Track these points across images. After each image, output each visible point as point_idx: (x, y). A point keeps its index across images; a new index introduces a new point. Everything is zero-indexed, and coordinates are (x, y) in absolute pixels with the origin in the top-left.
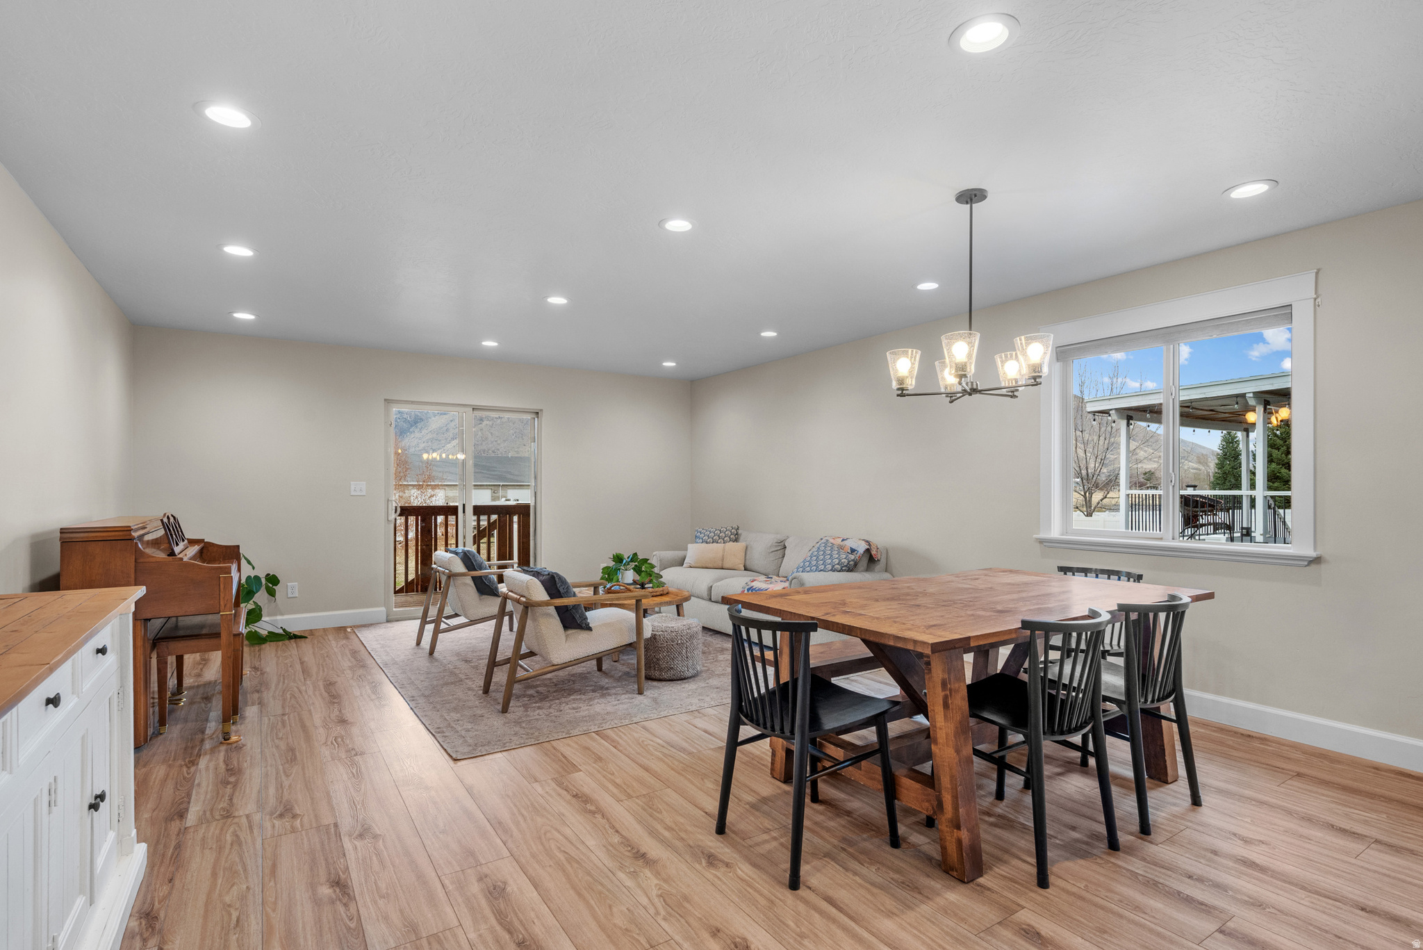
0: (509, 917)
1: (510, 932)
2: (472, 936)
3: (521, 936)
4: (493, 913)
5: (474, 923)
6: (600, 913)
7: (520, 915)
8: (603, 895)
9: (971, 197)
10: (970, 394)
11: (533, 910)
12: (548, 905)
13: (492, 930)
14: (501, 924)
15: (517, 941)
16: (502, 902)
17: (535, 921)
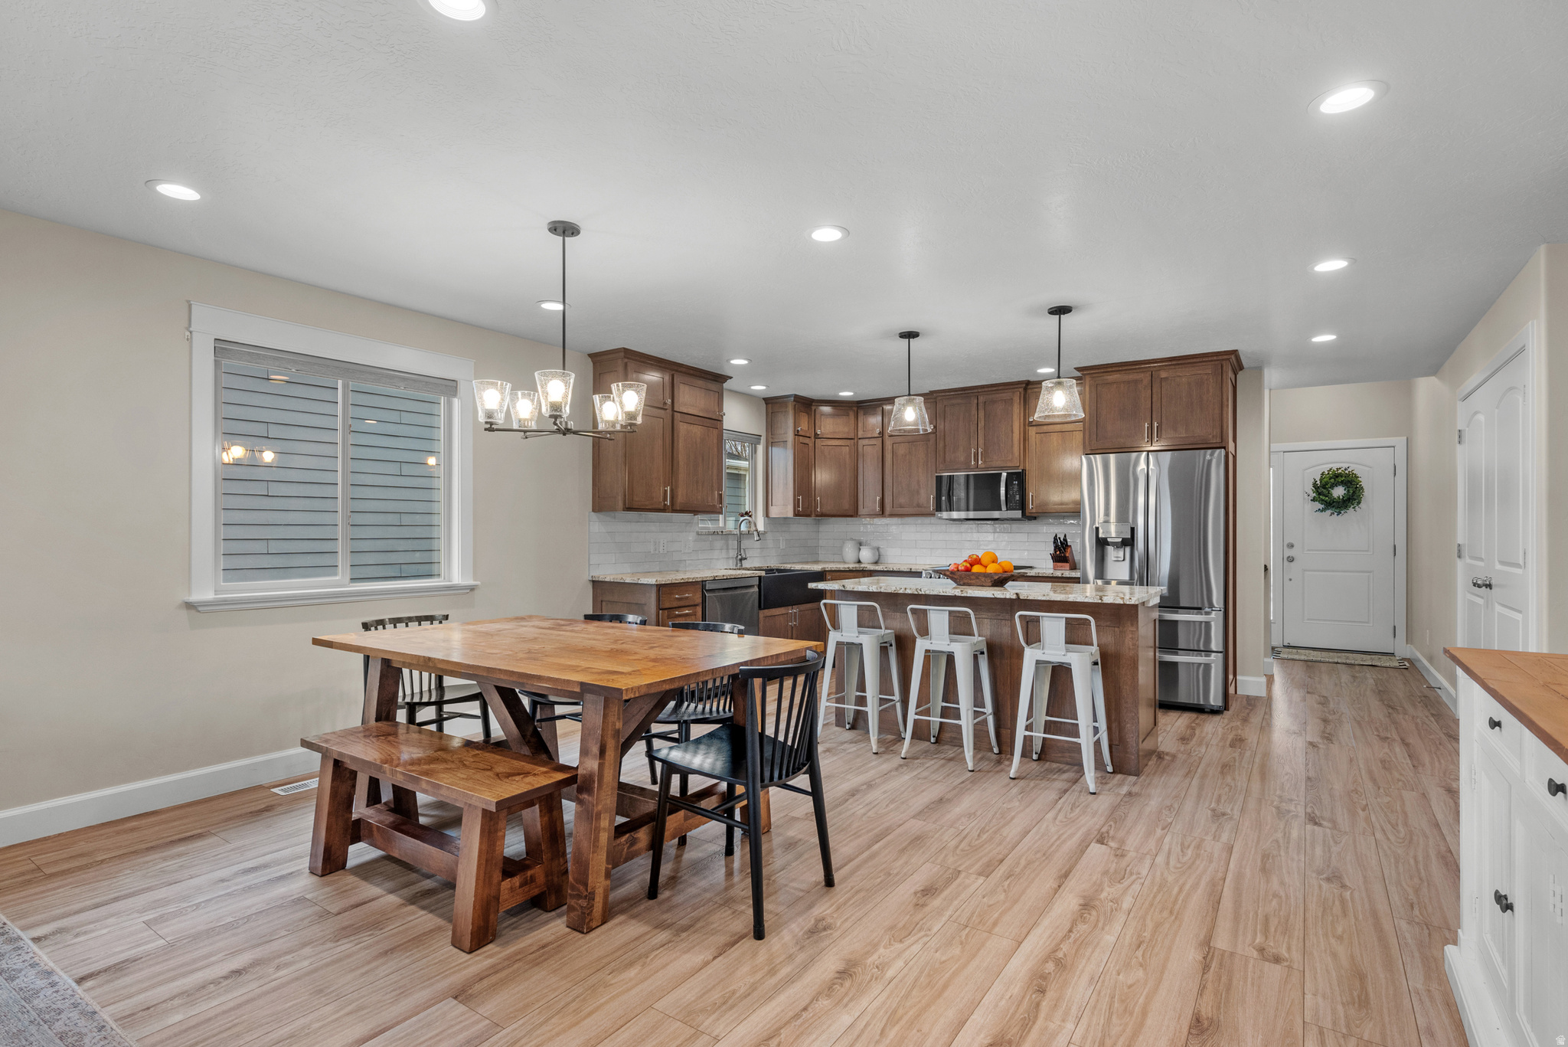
0: (1022, 1016)
1: (1038, 1005)
2: (1070, 1026)
3: (1034, 996)
4: (1029, 1031)
5: (1057, 1035)
6: (957, 966)
7: (1011, 1011)
8: (932, 973)
9: (565, 229)
10: (564, 434)
11: (996, 1006)
12: (979, 1000)
13: (1049, 1018)
14: (1036, 1017)
15: (1042, 995)
16: (1011, 1034)
17: (1007, 997)
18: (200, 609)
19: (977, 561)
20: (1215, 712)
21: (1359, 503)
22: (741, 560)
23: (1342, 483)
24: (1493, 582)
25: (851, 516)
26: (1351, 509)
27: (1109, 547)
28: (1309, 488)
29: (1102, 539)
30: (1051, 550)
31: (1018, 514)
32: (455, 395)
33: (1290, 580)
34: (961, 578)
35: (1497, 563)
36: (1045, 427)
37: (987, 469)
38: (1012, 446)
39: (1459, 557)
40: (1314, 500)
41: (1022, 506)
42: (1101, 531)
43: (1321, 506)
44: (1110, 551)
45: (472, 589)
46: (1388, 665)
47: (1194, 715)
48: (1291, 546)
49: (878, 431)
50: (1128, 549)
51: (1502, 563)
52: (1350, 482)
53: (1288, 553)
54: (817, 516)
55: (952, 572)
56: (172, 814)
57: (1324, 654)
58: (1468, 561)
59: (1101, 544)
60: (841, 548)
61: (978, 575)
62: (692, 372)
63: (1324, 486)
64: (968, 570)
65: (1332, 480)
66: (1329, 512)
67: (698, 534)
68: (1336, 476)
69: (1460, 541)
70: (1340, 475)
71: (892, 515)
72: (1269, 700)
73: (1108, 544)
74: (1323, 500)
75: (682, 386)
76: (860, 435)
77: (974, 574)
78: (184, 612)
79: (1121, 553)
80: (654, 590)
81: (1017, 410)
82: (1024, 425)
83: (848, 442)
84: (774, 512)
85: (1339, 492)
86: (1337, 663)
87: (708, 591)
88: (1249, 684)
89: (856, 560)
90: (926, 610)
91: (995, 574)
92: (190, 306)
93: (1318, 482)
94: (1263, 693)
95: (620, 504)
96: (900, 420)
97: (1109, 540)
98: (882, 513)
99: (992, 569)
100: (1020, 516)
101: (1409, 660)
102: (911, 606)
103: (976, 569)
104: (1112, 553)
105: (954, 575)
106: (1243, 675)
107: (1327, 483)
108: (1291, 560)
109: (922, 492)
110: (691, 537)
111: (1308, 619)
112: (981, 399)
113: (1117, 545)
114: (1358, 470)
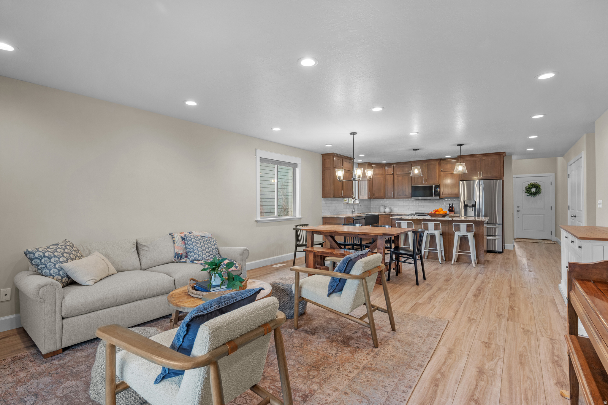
18: (258, 222)
19: (437, 211)
20: (500, 253)
21: (540, 193)
22: (354, 211)
23: (535, 187)
24: (576, 216)
25: (383, 198)
26: (537, 195)
27: (468, 207)
28: (524, 189)
29: (466, 205)
30: (448, 208)
31: (438, 197)
32: (297, 168)
33: (518, 217)
34: (433, 215)
35: (577, 210)
36: (446, 172)
37: (428, 184)
38: (436, 178)
39: (569, 209)
40: (526, 192)
41: (439, 195)
42: (466, 203)
43: (528, 194)
44: (468, 208)
45: (301, 218)
46: (549, 243)
47: (494, 254)
48: (518, 207)
49: (392, 173)
50: (474, 208)
51: (578, 210)
52: (537, 187)
53: (518, 209)
54: (373, 198)
55: (430, 214)
56: (256, 270)
57: (529, 240)
58: (571, 210)
59: (466, 206)
60: (379, 208)
61: (438, 214)
62: (347, 158)
63: (529, 188)
64: (435, 213)
65: (532, 186)
66: (530, 196)
67: (344, 204)
68: (533, 185)
69: (569, 205)
70: (534, 185)
71: (397, 198)
72: (514, 250)
73: (468, 206)
74: (528, 193)
75: (344, 162)
76: (386, 173)
77: (437, 214)
78: (255, 223)
79: (472, 209)
80: (344, 219)
81: (438, 166)
82: (440, 171)
83: (383, 176)
84: (361, 197)
85: (534, 190)
86: (534, 242)
87: (355, 220)
88: (508, 246)
89: (384, 211)
90: (427, 223)
91: (443, 214)
92: (256, 150)
93: (527, 187)
94: (513, 249)
95: (332, 196)
96: (413, 173)
97: (468, 205)
98: (394, 197)
99: (442, 213)
100: (439, 198)
101: (556, 242)
102: (423, 222)
103: (437, 213)
104: (469, 209)
105: (431, 215)
106: (507, 244)
107: (530, 187)
108: (518, 211)
109: (407, 191)
110: (342, 205)
111: (524, 230)
112: (426, 164)
113: (470, 207)
114: (540, 183)
